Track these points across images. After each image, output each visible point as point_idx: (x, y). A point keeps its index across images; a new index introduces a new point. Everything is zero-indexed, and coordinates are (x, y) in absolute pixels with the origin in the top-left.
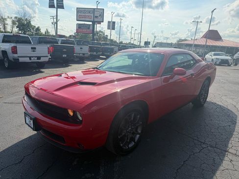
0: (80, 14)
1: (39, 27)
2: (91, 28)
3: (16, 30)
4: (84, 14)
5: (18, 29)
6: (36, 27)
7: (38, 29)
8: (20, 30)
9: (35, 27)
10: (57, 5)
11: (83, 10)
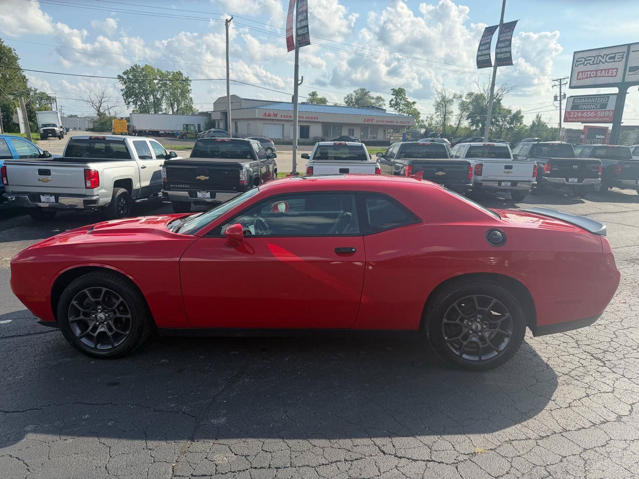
0: (581, 68)
1: (519, 112)
2: (611, 105)
3: (465, 123)
4: (594, 67)
5: (470, 120)
6: (514, 112)
7: (517, 117)
8: (473, 123)
9: (509, 111)
10: (497, 59)
11: (594, 54)
